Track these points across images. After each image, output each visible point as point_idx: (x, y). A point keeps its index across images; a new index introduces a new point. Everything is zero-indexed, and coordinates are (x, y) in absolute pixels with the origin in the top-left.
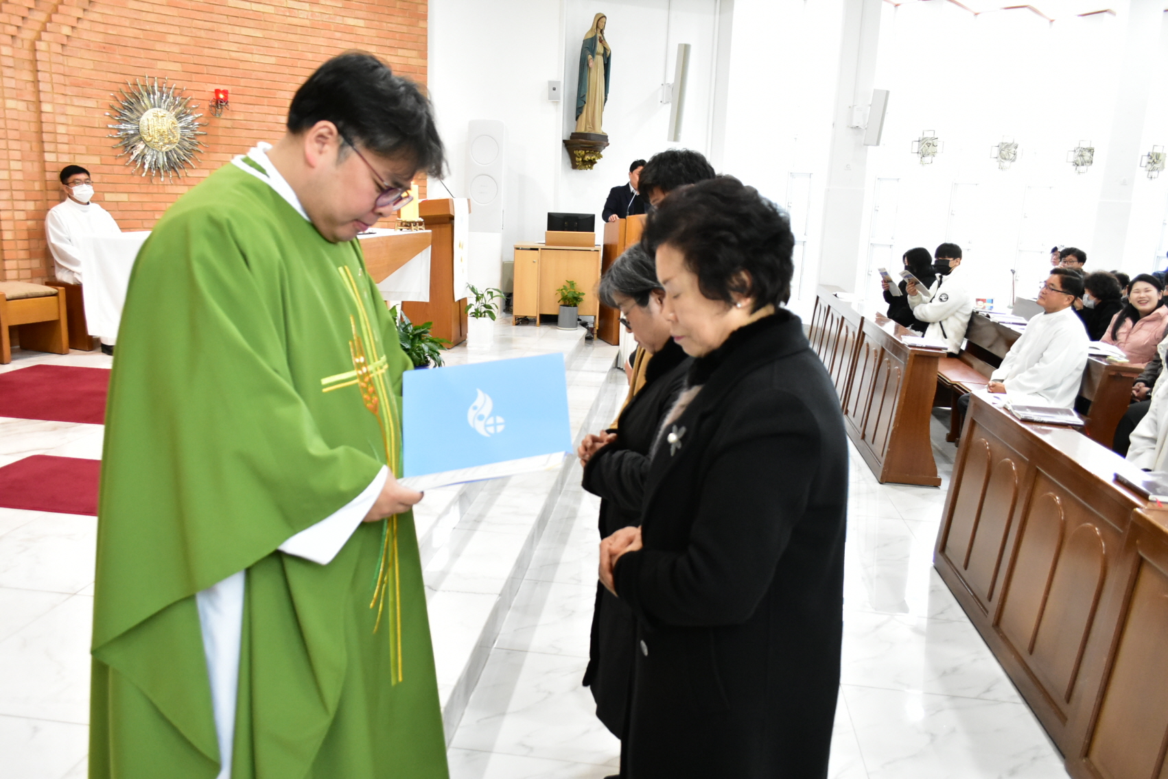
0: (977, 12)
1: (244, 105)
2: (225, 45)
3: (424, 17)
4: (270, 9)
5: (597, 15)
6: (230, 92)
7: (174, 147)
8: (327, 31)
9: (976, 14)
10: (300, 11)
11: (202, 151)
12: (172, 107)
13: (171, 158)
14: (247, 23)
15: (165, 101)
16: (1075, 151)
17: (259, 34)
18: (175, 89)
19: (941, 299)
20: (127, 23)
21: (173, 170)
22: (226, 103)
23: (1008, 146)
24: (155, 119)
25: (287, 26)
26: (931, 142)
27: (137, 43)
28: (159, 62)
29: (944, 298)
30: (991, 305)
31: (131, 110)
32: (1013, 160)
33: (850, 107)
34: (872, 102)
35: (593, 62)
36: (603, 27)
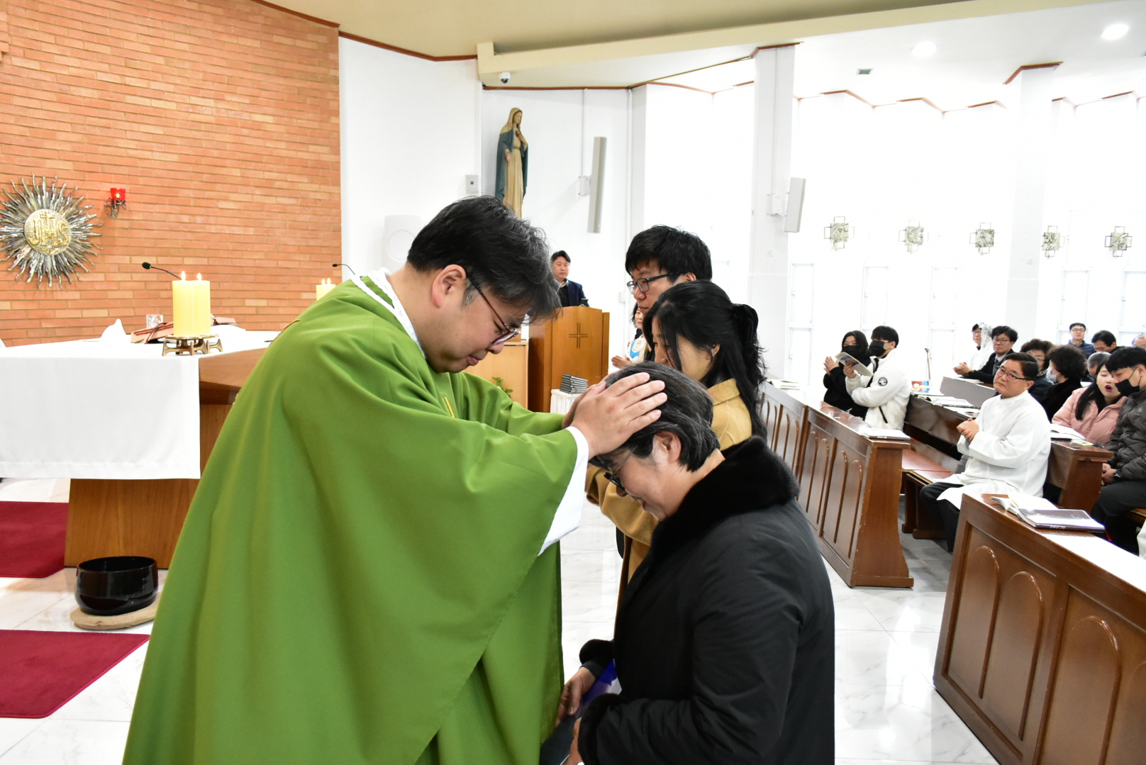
0: (875, 105)
1: (143, 205)
2: (121, 143)
3: (336, 113)
4: (172, 106)
5: (513, 110)
6: (127, 191)
7: (64, 249)
8: (233, 128)
9: (874, 107)
10: (204, 108)
11: (96, 254)
12: (62, 208)
13: (61, 261)
14: (146, 119)
15: (54, 203)
16: (976, 233)
17: (159, 131)
18: (66, 188)
19: (880, 384)
20: (12, 120)
21: (62, 274)
22: (123, 203)
23: (914, 230)
24: (42, 221)
25: (190, 122)
26: (842, 227)
27: (23, 141)
28: (47, 161)
29: (883, 382)
30: (928, 387)
31: (15, 212)
32: (921, 244)
33: (768, 195)
34: (790, 189)
35: (510, 156)
36: (520, 121)
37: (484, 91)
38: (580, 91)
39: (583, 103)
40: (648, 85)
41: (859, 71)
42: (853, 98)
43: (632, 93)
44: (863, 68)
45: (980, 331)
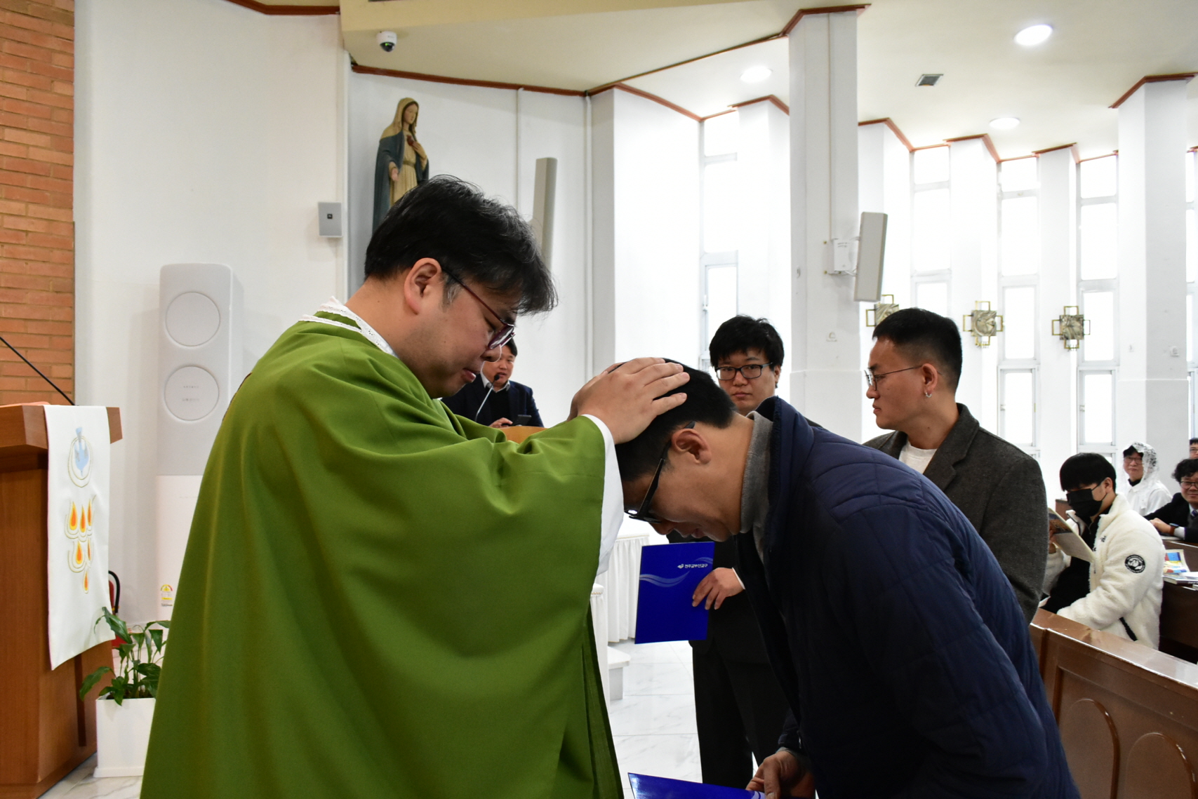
0: (915, 146)
5: (402, 101)
9: (913, 151)
16: (1060, 320)
23: (983, 315)
33: (825, 243)
34: (861, 233)
35: (398, 174)
36: (414, 119)
37: (355, 74)
38: (511, 92)
39: (517, 111)
40: (616, 91)
41: (923, 78)
42: (892, 133)
43: (592, 103)
44: (931, 71)
45: (1139, 457)
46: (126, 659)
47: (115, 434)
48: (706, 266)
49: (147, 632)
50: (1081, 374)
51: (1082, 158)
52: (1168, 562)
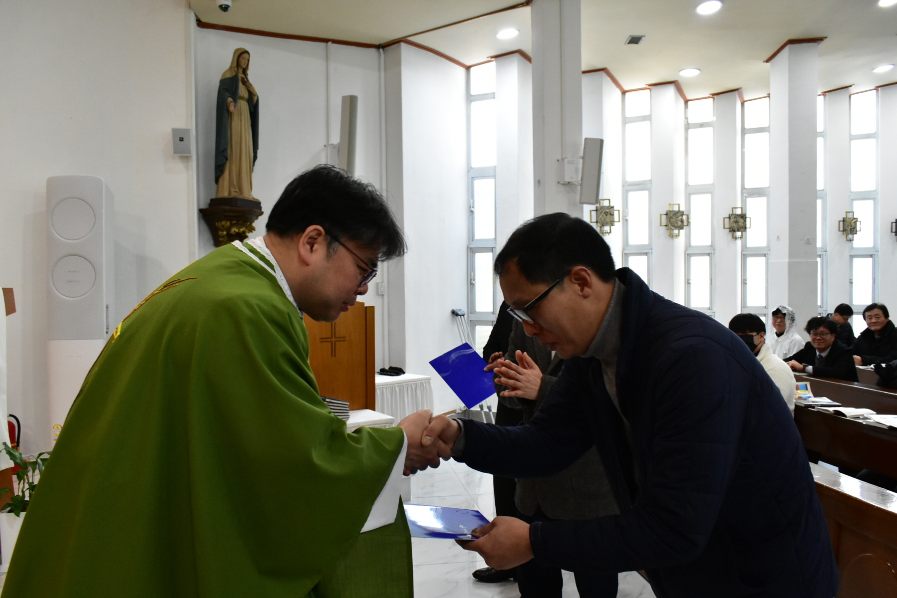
0: (626, 88)
5: (237, 50)
16: (729, 218)
23: (675, 214)
26: (608, 211)
32: (681, 228)
33: (558, 160)
34: (584, 153)
35: (235, 107)
36: (246, 64)
37: (199, 28)
38: (323, 44)
39: (327, 59)
40: (403, 45)
41: (630, 38)
42: (609, 79)
43: (384, 54)
44: (636, 33)
45: (783, 316)
46: (22, 481)
47: (10, 309)
48: (472, 178)
49: (39, 461)
50: (744, 257)
51: (745, 99)
52: (799, 391)
